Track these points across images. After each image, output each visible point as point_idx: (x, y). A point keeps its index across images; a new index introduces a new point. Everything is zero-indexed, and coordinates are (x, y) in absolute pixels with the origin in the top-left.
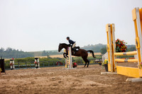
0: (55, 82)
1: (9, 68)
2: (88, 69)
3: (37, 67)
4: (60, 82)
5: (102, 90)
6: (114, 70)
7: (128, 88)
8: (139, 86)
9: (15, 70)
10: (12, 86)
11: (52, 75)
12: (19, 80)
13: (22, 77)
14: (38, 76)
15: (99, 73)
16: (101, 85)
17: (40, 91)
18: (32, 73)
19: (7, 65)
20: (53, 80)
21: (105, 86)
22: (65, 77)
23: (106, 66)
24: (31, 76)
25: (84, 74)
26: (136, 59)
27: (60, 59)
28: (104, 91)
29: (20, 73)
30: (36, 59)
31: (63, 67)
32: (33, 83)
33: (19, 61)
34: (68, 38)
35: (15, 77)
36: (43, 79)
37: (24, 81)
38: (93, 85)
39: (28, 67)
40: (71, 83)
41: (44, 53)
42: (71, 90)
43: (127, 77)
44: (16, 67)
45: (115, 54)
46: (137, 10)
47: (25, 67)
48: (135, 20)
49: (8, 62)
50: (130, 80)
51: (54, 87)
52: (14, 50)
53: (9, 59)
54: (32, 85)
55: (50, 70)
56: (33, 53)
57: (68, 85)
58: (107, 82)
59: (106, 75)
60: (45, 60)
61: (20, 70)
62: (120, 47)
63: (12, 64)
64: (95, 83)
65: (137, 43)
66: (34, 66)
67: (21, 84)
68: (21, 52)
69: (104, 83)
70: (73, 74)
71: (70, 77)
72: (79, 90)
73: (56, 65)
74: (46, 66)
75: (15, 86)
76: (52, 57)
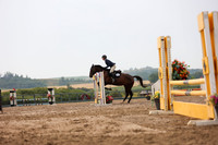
0: (78, 125)
1: (8, 103)
2: (129, 106)
3: (51, 103)
4: (86, 126)
5: (151, 138)
6: (169, 107)
7: (190, 135)
8: (207, 131)
9: (17, 107)
10: (13, 131)
11: (74, 115)
12: (24, 122)
13: (27, 118)
14: (53, 116)
15: (146, 112)
16: (148, 130)
17: (56, 139)
18: (44, 112)
19: (5, 99)
20: (76, 122)
21: (156, 131)
22: (94, 118)
23: (157, 101)
24: (42, 116)
25: (123, 114)
26: (204, 91)
27: (87, 90)
28: (154, 140)
29: (26, 111)
30: (50, 90)
31: (91, 103)
32: (44, 127)
33: (23, 93)
34: (104, 57)
35: (18, 118)
36: (60, 121)
37: (31, 124)
38: (136, 131)
39: (38, 102)
40: (103, 127)
41: (63, 81)
42: (102, 138)
43: (189, 119)
44: (19, 103)
45: (172, 82)
46: (205, 15)
47: (32, 102)
48: (202, 31)
49: (7, 94)
50: (194, 122)
51: (77, 133)
52: (17, 76)
53: (8, 90)
54: (43, 131)
55: (71, 108)
56: (45, 81)
57: (98, 130)
58: (159, 126)
59: (158, 115)
60: (63, 91)
61: (25, 107)
62: (179, 71)
63: (12, 98)
64: (139, 127)
65: (205, 66)
66: (47, 102)
67: (27, 129)
68: (27, 79)
69: (154, 127)
70: (106, 114)
71: (102, 117)
72: (115, 137)
73: (80, 99)
74: (65, 100)
75: (18, 131)
76: (75, 86)
